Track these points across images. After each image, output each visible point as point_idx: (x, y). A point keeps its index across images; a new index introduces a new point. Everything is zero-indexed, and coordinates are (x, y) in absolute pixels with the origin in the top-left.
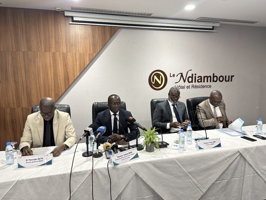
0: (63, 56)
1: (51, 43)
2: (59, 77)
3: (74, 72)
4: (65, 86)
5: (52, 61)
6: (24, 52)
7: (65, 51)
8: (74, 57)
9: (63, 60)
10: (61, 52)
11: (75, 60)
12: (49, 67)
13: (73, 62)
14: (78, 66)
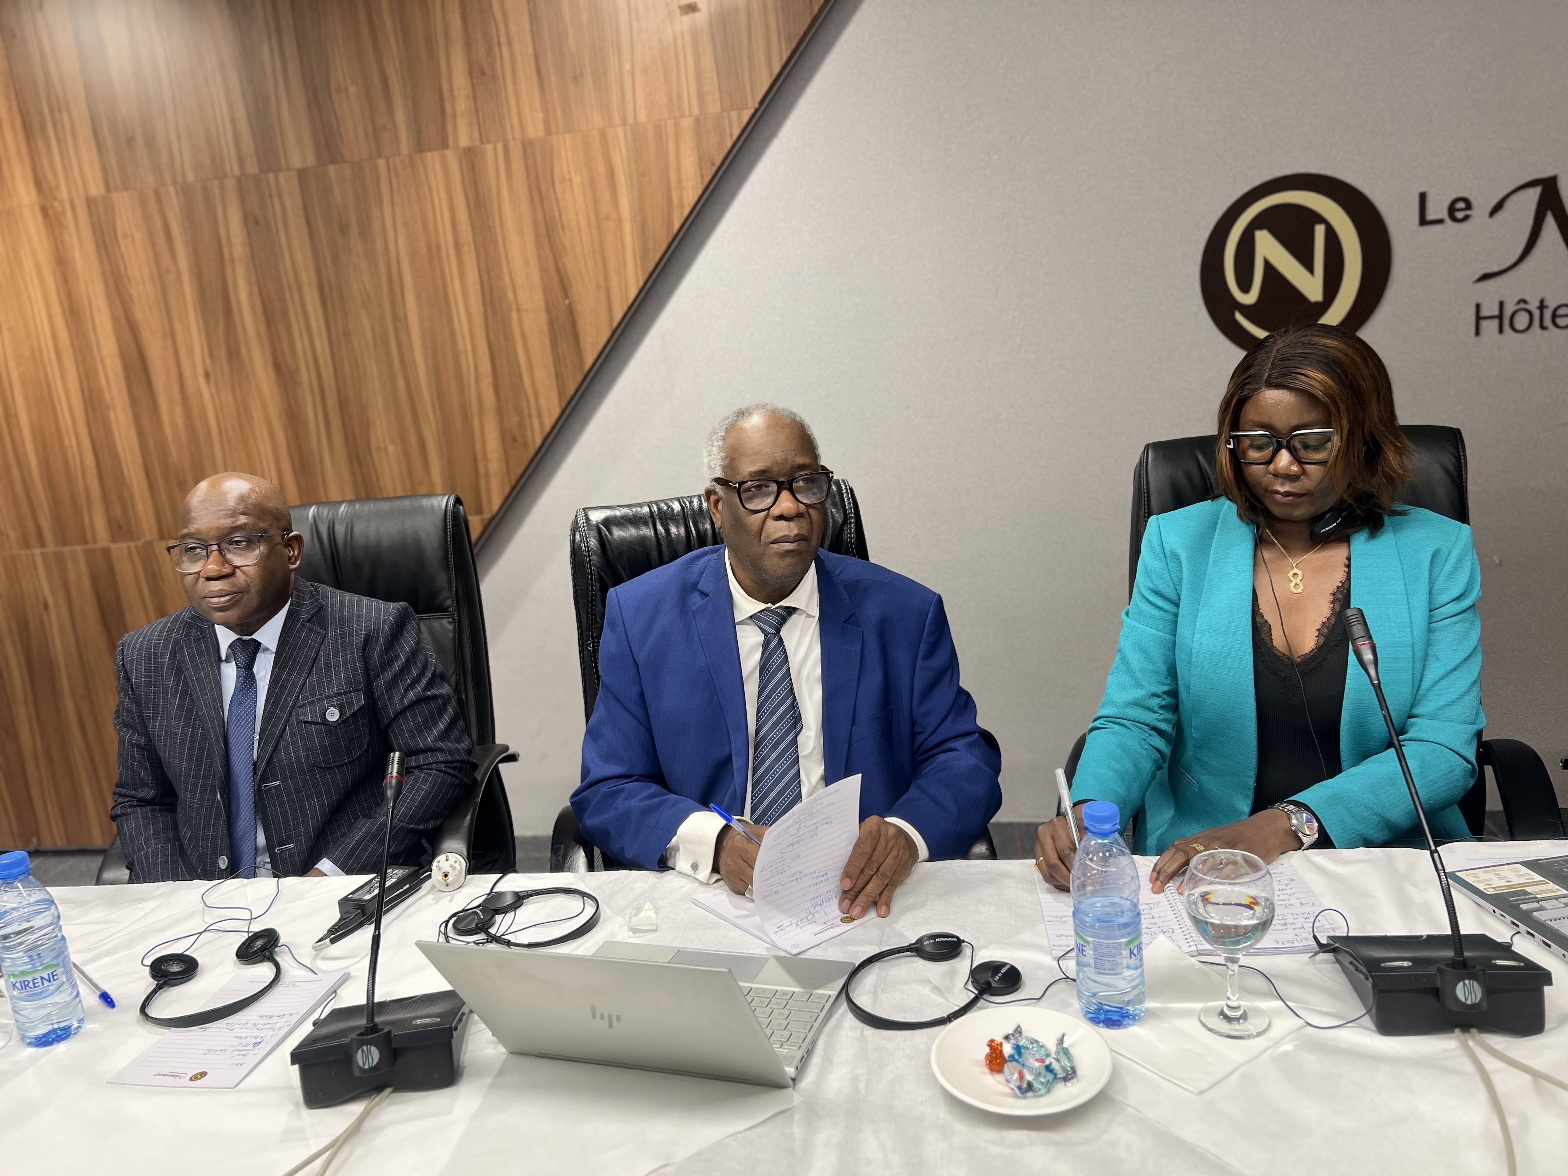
0: (527, 167)
1: (445, 86)
2: (514, 314)
3: (605, 270)
4: (559, 376)
5: (462, 215)
6: (302, 173)
7: (535, 130)
8: (601, 167)
9: (530, 192)
10: (510, 137)
11: (602, 183)
12: (452, 252)
13: (596, 201)
14: (627, 227)
